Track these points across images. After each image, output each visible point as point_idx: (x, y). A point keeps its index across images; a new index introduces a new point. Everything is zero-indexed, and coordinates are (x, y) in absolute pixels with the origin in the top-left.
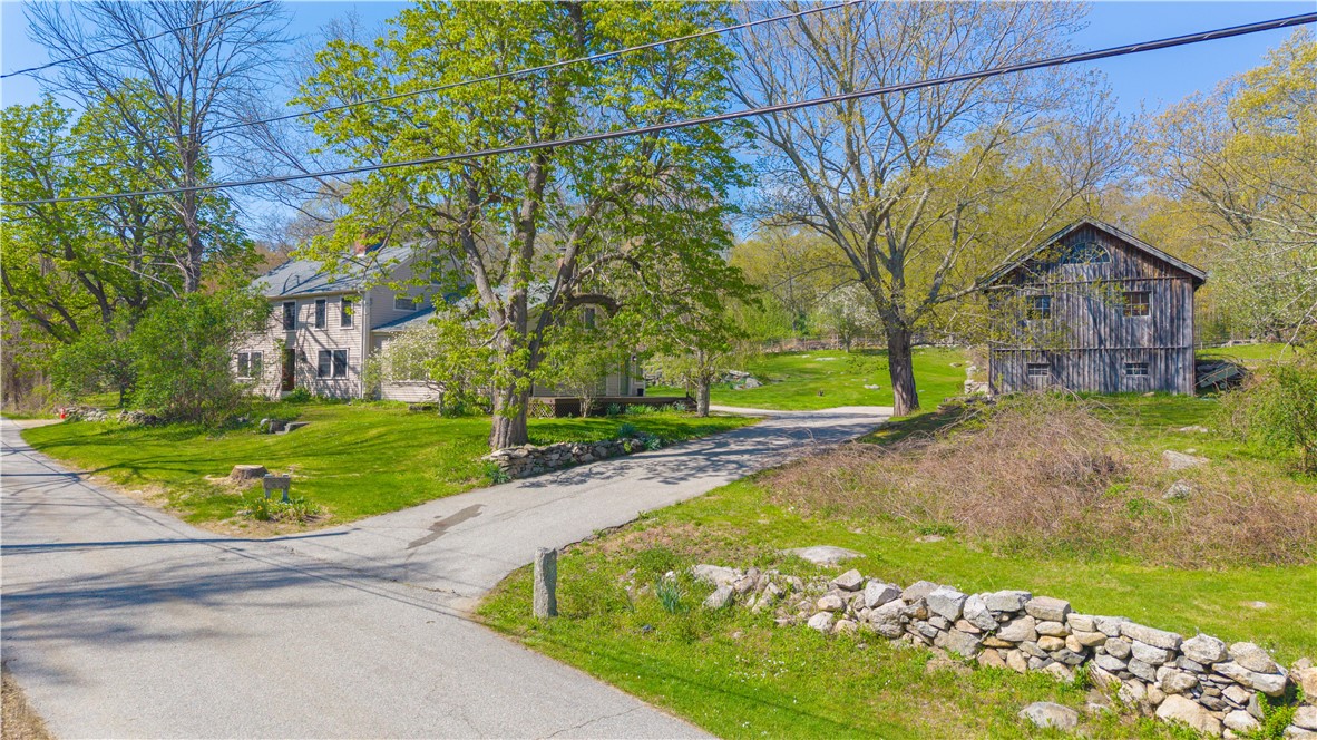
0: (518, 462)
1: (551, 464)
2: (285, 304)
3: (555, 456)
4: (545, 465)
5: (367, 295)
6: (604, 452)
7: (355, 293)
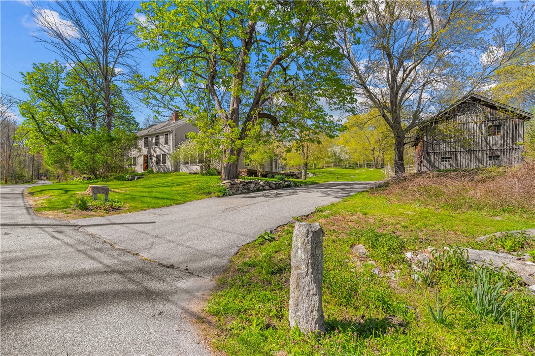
0: (235, 186)
1: (251, 189)
2: (145, 138)
3: (253, 185)
4: (248, 189)
5: (174, 132)
6: (274, 186)
7: (169, 132)
